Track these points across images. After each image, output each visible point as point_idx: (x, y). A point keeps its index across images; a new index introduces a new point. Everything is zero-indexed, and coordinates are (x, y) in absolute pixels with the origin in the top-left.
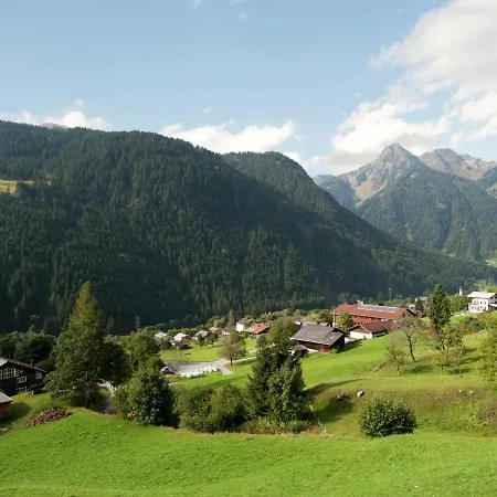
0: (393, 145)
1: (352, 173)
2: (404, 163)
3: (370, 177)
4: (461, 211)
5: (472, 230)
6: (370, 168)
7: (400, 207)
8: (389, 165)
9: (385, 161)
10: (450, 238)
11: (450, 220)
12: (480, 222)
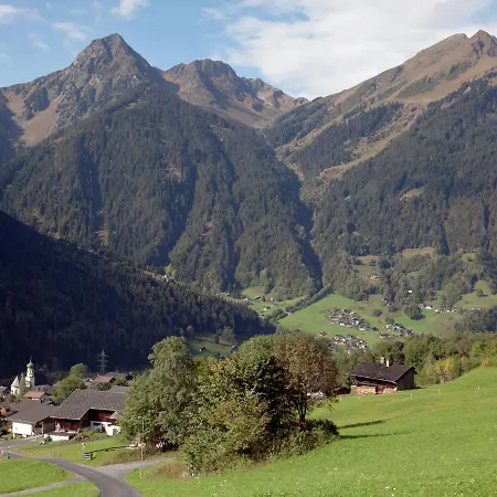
0: (110, 38)
1: (18, 89)
2: (128, 79)
3: (55, 101)
4: (213, 185)
5: (227, 227)
6: (56, 81)
7: (94, 168)
8: (97, 82)
9: (91, 70)
10: (184, 243)
11: (190, 204)
12: (244, 211)
